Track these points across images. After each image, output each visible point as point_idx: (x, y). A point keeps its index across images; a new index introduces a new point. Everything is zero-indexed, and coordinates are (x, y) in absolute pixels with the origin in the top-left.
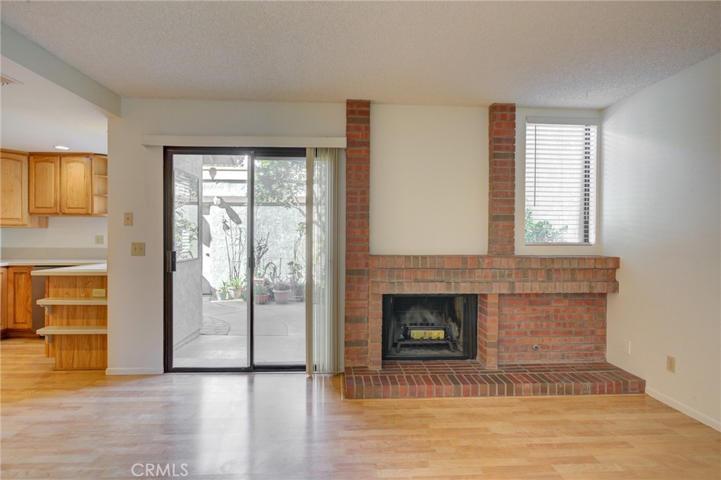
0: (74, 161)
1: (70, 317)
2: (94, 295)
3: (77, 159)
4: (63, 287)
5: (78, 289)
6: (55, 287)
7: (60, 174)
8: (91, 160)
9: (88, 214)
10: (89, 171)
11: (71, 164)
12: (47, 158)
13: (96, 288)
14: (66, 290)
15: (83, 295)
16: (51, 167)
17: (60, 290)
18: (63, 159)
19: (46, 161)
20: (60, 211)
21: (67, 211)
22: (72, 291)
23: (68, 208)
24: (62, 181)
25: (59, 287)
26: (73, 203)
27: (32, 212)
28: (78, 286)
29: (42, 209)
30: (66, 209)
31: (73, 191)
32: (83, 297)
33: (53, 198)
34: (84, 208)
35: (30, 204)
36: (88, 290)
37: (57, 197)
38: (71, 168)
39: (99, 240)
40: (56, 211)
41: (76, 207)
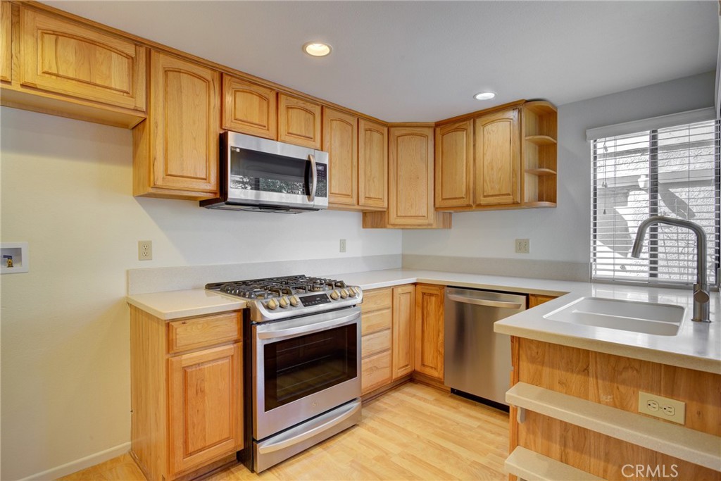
0: (493, 121)
1: (570, 444)
2: (642, 407)
3: (499, 115)
4: (552, 366)
5: (592, 380)
6: (533, 360)
7: (474, 145)
8: (520, 112)
9: (515, 204)
10: (517, 132)
11: (489, 127)
12: (457, 125)
13: (649, 389)
14: (559, 374)
15: (606, 398)
16: (462, 138)
17: (546, 371)
18: (479, 122)
19: (456, 130)
20: (474, 203)
21: (483, 201)
22: (575, 379)
23: (485, 196)
24: (477, 156)
25: (543, 364)
26: (492, 188)
27: (437, 205)
28: (591, 369)
29: (450, 201)
30: (482, 198)
31: (492, 169)
32: (607, 404)
33: (465, 184)
34: (509, 195)
35: (437, 195)
36: (622, 388)
37: (469, 182)
38: (490, 133)
39: (522, 246)
40: (467, 203)
41: (497, 193)
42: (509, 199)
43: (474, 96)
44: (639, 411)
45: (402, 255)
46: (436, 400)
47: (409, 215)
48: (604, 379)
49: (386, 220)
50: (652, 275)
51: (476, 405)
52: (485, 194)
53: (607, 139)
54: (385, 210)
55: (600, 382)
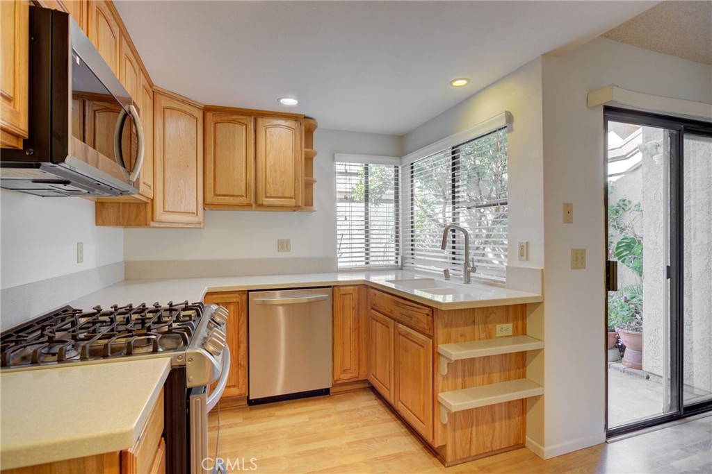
0: (276, 125)
1: (467, 373)
2: (498, 333)
3: (282, 122)
4: (457, 326)
5: (476, 327)
7: (256, 144)
8: (301, 125)
9: (297, 207)
10: (299, 142)
11: (272, 129)
12: (235, 117)
13: (501, 322)
14: (461, 329)
15: (483, 336)
17: (453, 330)
18: (262, 122)
19: (234, 121)
20: (256, 203)
21: (266, 201)
22: (468, 330)
23: (266, 197)
24: (259, 155)
25: (451, 326)
26: (275, 190)
27: (208, 201)
28: (476, 321)
29: (226, 198)
30: (265, 199)
31: (275, 172)
32: (484, 339)
33: (244, 181)
34: (291, 198)
35: (207, 190)
36: (490, 326)
37: (250, 180)
38: (273, 136)
39: (284, 245)
40: (248, 202)
41: (281, 195)
42: (292, 202)
43: (279, 100)
44: (497, 336)
45: (124, 261)
46: (245, 419)
47: (179, 211)
48: (482, 324)
49: (149, 216)
50: (367, 263)
51: (282, 405)
52: (268, 195)
53: (348, 164)
54: (149, 201)
55: (480, 326)
